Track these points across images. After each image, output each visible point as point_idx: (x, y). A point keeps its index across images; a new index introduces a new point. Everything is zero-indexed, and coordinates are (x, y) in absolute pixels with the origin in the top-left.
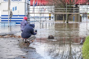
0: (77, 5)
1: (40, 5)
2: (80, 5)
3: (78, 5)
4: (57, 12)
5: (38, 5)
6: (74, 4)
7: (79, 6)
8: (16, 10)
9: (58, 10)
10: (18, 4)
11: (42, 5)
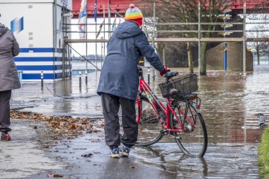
1: (107, 15)
6: (226, 7)
8: (22, 28)
10: (30, 7)
11: (113, 15)
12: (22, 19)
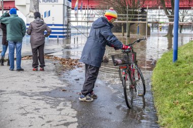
0: (143, 9)
1: (87, 9)
2: (149, 8)
5: (84, 9)
6: (139, 7)
7: (146, 10)
8: (49, 15)
10: (53, 6)
11: (89, 9)
12: (49, 11)
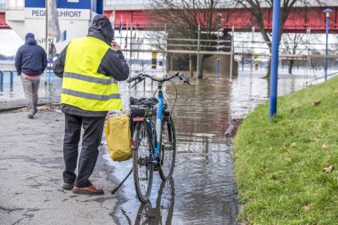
0: (226, 31)
1: (129, 29)
2: (236, 30)
3: (230, 30)
4: (174, 48)
5: (124, 29)
6: (220, 27)
7: (231, 33)
8: (65, 39)
9: (176, 42)
10: (72, 23)
11: (134, 29)
